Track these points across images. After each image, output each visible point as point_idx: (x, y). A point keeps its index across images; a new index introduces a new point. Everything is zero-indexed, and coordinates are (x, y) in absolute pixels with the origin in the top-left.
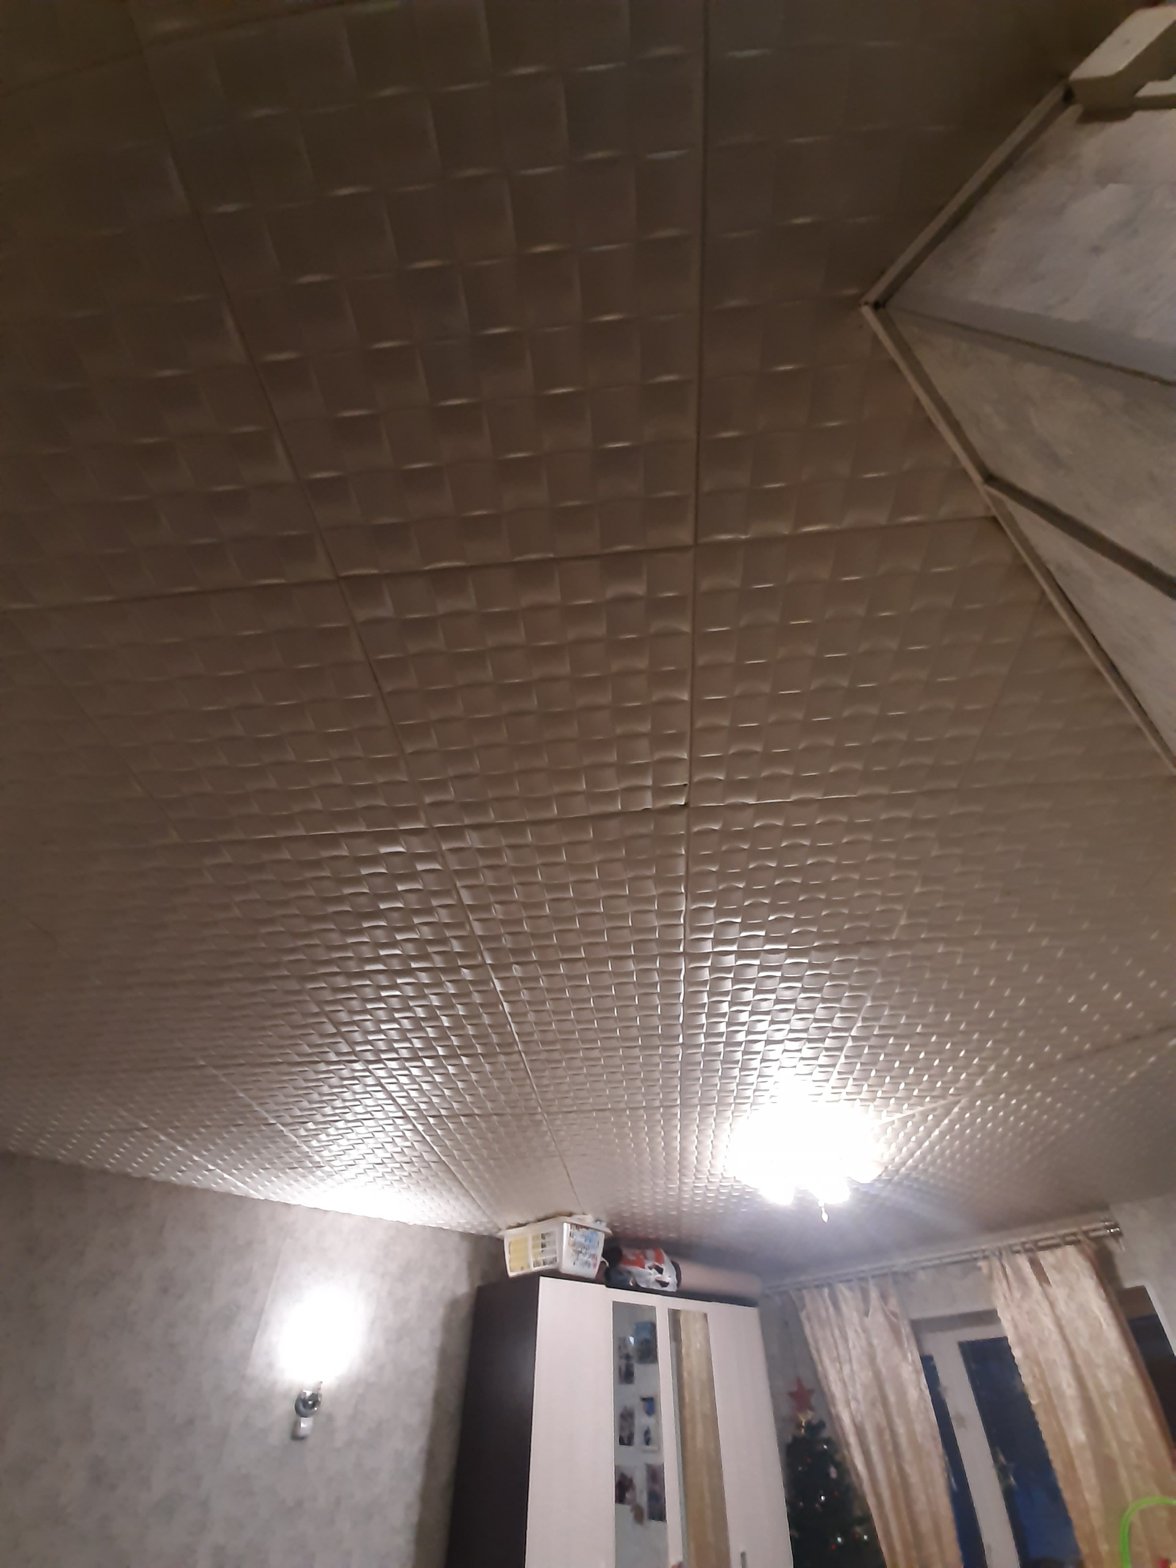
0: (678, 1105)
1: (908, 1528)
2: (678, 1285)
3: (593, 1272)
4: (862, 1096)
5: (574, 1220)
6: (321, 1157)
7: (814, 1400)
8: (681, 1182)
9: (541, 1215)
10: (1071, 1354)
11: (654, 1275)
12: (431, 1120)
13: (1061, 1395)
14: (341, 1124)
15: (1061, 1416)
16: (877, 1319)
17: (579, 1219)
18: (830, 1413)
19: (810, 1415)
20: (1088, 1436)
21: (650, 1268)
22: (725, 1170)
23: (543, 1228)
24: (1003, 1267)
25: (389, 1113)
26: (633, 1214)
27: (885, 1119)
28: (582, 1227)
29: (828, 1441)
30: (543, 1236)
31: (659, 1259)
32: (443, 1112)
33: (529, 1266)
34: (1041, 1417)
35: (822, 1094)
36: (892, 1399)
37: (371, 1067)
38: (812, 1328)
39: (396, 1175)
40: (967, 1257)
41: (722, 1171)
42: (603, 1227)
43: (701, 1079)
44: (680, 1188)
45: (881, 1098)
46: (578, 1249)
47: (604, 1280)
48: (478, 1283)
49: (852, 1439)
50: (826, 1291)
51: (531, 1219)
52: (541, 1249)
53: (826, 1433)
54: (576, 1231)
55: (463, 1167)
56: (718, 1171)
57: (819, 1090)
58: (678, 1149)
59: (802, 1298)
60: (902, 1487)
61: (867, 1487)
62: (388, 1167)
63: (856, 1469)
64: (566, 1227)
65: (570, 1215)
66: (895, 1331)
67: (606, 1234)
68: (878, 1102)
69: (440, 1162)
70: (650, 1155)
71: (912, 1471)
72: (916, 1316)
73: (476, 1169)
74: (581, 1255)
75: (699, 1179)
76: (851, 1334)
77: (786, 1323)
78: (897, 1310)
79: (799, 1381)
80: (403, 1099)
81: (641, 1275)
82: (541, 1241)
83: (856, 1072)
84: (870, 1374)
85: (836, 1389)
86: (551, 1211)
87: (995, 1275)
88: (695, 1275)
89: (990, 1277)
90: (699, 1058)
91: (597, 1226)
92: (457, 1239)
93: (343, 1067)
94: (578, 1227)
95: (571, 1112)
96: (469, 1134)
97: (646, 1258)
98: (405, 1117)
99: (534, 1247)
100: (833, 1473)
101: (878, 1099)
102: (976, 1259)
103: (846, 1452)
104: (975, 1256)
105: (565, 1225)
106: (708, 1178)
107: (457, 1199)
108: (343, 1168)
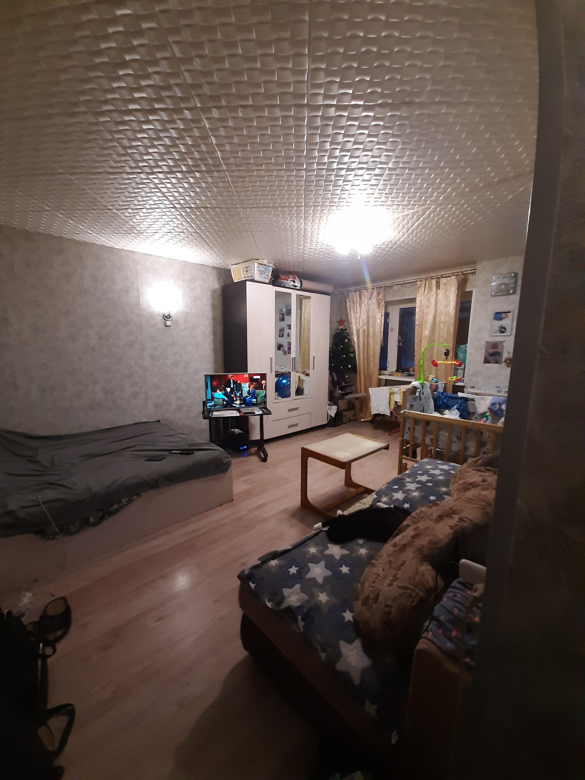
0: (303, 206)
1: (366, 355)
2: (301, 287)
3: (268, 281)
4: (388, 203)
5: (259, 261)
6: (140, 228)
7: (345, 324)
8: (304, 246)
9: (245, 260)
10: (436, 311)
11: (292, 283)
12: (188, 210)
13: (426, 322)
14: (144, 210)
15: (424, 327)
16: (374, 300)
17: (261, 262)
18: (349, 327)
19: (343, 327)
20: (429, 333)
21: (291, 281)
22: (323, 241)
23: (246, 264)
24: (426, 284)
25: (167, 205)
26: (284, 260)
27: (396, 216)
28: (263, 264)
29: (347, 333)
30: (247, 268)
31: (294, 278)
32: (193, 206)
33: (242, 279)
34: (417, 328)
35: (369, 202)
36: (371, 322)
37: (151, 177)
38: (350, 304)
39: (178, 239)
40: (414, 280)
41: (322, 241)
42: (272, 265)
43: (314, 191)
44: (303, 248)
45: (396, 205)
46: (261, 273)
47: (272, 284)
48: (222, 285)
49: (355, 333)
50: (358, 292)
51: (241, 262)
52: (246, 272)
53: (347, 331)
54: (260, 266)
55: (207, 235)
56: (320, 240)
57: (368, 199)
58: (303, 229)
59: (348, 295)
60: (367, 345)
61: (356, 345)
62: (173, 234)
63: (354, 340)
64: (256, 264)
65: (258, 260)
66: (379, 304)
67: (273, 268)
68: (394, 207)
69: (196, 232)
70: (291, 232)
71: (371, 341)
72: (388, 299)
73: (213, 237)
74: (262, 275)
75: (312, 244)
76: (363, 305)
77: (341, 303)
78: (381, 298)
79: (341, 319)
80: (171, 197)
81: (286, 283)
82: (246, 269)
83: (387, 190)
84: (366, 316)
85: (353, 320)
86: (249, 258)
87: (421, 286)
88: (307, 284)
89: (420, 286)
90: (313, 178)
91: (269, 264)
92: (211, 269)
93: (135, 176)
94: (261, 264)
95: (253, 208)
96: (207, 218)
97: (289, 278)
98: (175, 207)
99: (243, 271)
100: (346, 341)
101: (394, 206)
102: (417, 281)
103: (352, 337)
104: (417, 280)
105: (256, 263)
106: (315, 244)
107: (208, 251)
108: (152, 234)
